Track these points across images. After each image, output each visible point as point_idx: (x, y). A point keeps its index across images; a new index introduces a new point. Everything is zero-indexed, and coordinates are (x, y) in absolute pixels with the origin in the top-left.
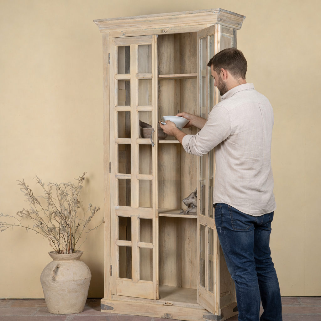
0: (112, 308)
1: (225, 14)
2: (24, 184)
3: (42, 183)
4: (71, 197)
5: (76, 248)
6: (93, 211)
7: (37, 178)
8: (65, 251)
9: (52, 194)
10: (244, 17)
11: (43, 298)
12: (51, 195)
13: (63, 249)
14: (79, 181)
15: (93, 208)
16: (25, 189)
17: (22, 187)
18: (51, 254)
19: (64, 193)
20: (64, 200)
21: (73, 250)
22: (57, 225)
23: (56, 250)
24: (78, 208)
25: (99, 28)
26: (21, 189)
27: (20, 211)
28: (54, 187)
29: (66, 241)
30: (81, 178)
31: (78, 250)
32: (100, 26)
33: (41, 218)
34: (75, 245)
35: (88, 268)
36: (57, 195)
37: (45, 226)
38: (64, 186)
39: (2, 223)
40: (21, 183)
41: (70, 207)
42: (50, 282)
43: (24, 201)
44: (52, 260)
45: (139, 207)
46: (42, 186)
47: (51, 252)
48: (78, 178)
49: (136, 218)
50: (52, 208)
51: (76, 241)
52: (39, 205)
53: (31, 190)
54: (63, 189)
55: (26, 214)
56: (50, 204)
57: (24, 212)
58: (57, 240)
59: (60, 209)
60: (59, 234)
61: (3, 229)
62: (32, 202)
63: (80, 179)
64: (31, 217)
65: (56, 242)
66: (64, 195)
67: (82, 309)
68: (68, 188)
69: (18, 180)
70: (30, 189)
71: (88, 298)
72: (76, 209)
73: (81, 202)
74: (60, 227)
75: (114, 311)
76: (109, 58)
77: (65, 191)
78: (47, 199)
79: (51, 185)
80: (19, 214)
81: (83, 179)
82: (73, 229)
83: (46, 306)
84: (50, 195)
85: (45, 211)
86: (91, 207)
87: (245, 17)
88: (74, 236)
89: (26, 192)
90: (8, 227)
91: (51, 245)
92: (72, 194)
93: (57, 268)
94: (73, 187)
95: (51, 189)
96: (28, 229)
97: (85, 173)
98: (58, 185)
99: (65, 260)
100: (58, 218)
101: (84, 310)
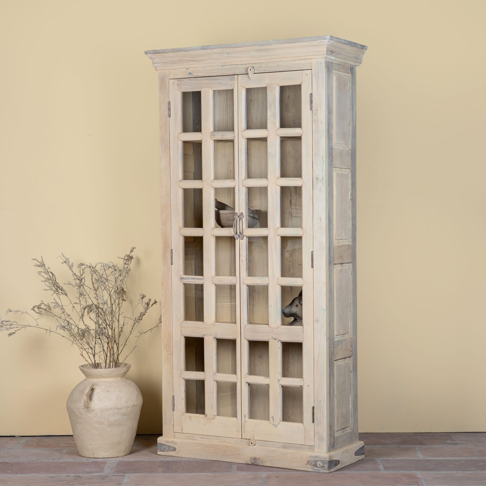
0: (175, 449)
1: (338, 44)
2: (42, 265)
3: (70, 263)
4: (113, 284)
5: (121, 360)
6: (146, 306)
7: (62, 256)
8: (103, 365)
9: (85, 280)
10: (365, 48)
11: (71, 434)
12: (83, 281)
13: (101, 361)
14: (125, 261)
15: (146, 300)
16: (44, 272)
17: (40, 269)
18: (82, 368)
19: (103, 279)
20: (103, 288)
21: (116, 363)
22: (92, 326)
23: (91, 363)
24: (123, 301)
25: (153, 63)
26: (39, 273)
27: (37, 305)
28: (88, 270)
29: (106, 350)
30: (128, 256)
31: (122, 363)
32: (156, 61)
33: (69, 315)
34: (118, 355)
35: (138, 389)
36: (92, 281)
37: (73, 327)
38: (103, 268)
39: (10, 322)
40: (38, 264)
41: (112, 299)
42: (81, 410)
43: (44, 290)
44: (84, 377)
45: (216, 322)
46: (70, 267)
47: (82, 366)
48: (123, 257)
49: (212, 337)
50: (84, 300)
51: (120, 350)
52: (64, 296)
53: (53, 275)
54: (102, 272)
55: (45, 310)
56: (81, 294)
57: (43, 306)
58: (92, 348)
59: (96, 303)
60: (94, 339)
61: (12, 332)
62: (55, 291)
63: (126, 258)
64: (53, 315)
65: (90, 351)
66: (103, 282)
67: (128, 451)
68: (109, 271)
69: (35, 259)
70: (52, 273)
71: (137, 435)
72: (121, 301)
73: (127, 293)
74: (97, 329)
75: (177, 452)
76: (169, 109)
77: (104, 276)
78: (78, 287)
79: (83, 267)
80: (36, 309)
81: (131, 258)
82: (117, 331)
83: (75, 446)
84: (81, 280)
85: (75, 305)
86: (142, 298)
87: (367, 47)
88: (117, 342)
89: (46, 276)
90: (18, 329)
91: (82, 356)
92: (114, 281)
93: (92, 390)
94: (116, 270)
95: (84, 273)
96: (48, 331)
97: (133, 248)
98: (93, 267)
99: (104, 377)
100: (93, 315)
101: (132, 452)
